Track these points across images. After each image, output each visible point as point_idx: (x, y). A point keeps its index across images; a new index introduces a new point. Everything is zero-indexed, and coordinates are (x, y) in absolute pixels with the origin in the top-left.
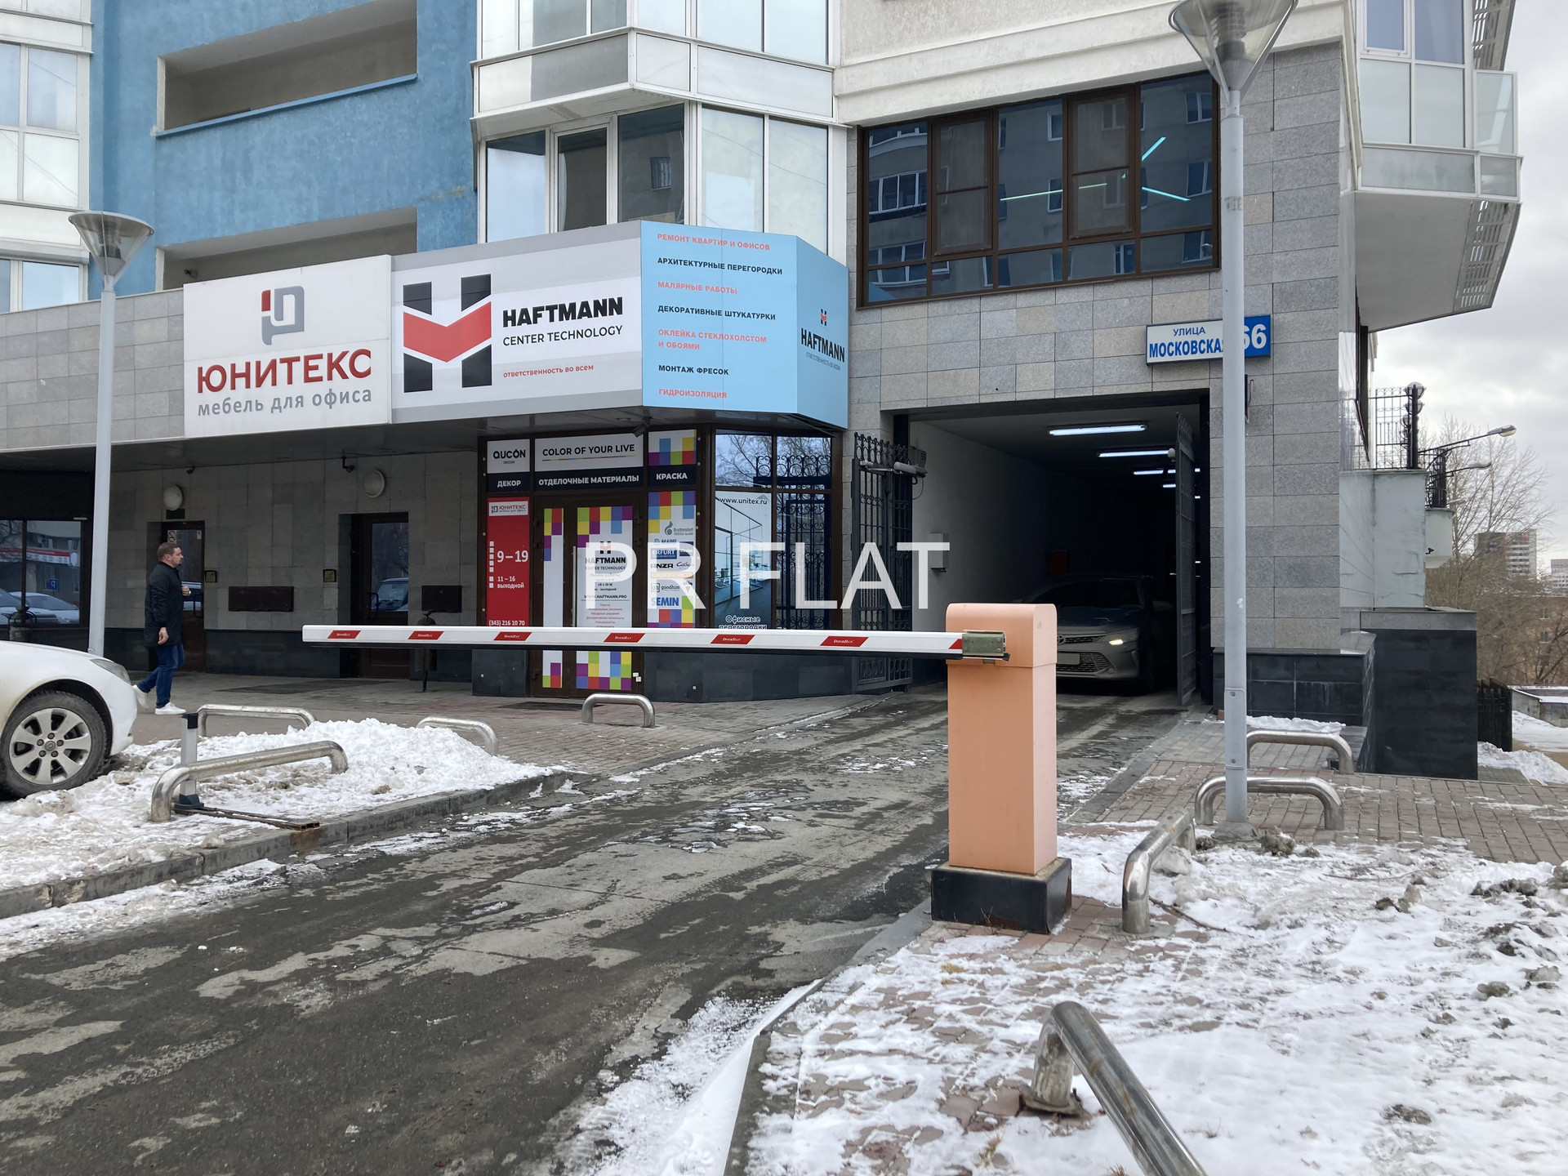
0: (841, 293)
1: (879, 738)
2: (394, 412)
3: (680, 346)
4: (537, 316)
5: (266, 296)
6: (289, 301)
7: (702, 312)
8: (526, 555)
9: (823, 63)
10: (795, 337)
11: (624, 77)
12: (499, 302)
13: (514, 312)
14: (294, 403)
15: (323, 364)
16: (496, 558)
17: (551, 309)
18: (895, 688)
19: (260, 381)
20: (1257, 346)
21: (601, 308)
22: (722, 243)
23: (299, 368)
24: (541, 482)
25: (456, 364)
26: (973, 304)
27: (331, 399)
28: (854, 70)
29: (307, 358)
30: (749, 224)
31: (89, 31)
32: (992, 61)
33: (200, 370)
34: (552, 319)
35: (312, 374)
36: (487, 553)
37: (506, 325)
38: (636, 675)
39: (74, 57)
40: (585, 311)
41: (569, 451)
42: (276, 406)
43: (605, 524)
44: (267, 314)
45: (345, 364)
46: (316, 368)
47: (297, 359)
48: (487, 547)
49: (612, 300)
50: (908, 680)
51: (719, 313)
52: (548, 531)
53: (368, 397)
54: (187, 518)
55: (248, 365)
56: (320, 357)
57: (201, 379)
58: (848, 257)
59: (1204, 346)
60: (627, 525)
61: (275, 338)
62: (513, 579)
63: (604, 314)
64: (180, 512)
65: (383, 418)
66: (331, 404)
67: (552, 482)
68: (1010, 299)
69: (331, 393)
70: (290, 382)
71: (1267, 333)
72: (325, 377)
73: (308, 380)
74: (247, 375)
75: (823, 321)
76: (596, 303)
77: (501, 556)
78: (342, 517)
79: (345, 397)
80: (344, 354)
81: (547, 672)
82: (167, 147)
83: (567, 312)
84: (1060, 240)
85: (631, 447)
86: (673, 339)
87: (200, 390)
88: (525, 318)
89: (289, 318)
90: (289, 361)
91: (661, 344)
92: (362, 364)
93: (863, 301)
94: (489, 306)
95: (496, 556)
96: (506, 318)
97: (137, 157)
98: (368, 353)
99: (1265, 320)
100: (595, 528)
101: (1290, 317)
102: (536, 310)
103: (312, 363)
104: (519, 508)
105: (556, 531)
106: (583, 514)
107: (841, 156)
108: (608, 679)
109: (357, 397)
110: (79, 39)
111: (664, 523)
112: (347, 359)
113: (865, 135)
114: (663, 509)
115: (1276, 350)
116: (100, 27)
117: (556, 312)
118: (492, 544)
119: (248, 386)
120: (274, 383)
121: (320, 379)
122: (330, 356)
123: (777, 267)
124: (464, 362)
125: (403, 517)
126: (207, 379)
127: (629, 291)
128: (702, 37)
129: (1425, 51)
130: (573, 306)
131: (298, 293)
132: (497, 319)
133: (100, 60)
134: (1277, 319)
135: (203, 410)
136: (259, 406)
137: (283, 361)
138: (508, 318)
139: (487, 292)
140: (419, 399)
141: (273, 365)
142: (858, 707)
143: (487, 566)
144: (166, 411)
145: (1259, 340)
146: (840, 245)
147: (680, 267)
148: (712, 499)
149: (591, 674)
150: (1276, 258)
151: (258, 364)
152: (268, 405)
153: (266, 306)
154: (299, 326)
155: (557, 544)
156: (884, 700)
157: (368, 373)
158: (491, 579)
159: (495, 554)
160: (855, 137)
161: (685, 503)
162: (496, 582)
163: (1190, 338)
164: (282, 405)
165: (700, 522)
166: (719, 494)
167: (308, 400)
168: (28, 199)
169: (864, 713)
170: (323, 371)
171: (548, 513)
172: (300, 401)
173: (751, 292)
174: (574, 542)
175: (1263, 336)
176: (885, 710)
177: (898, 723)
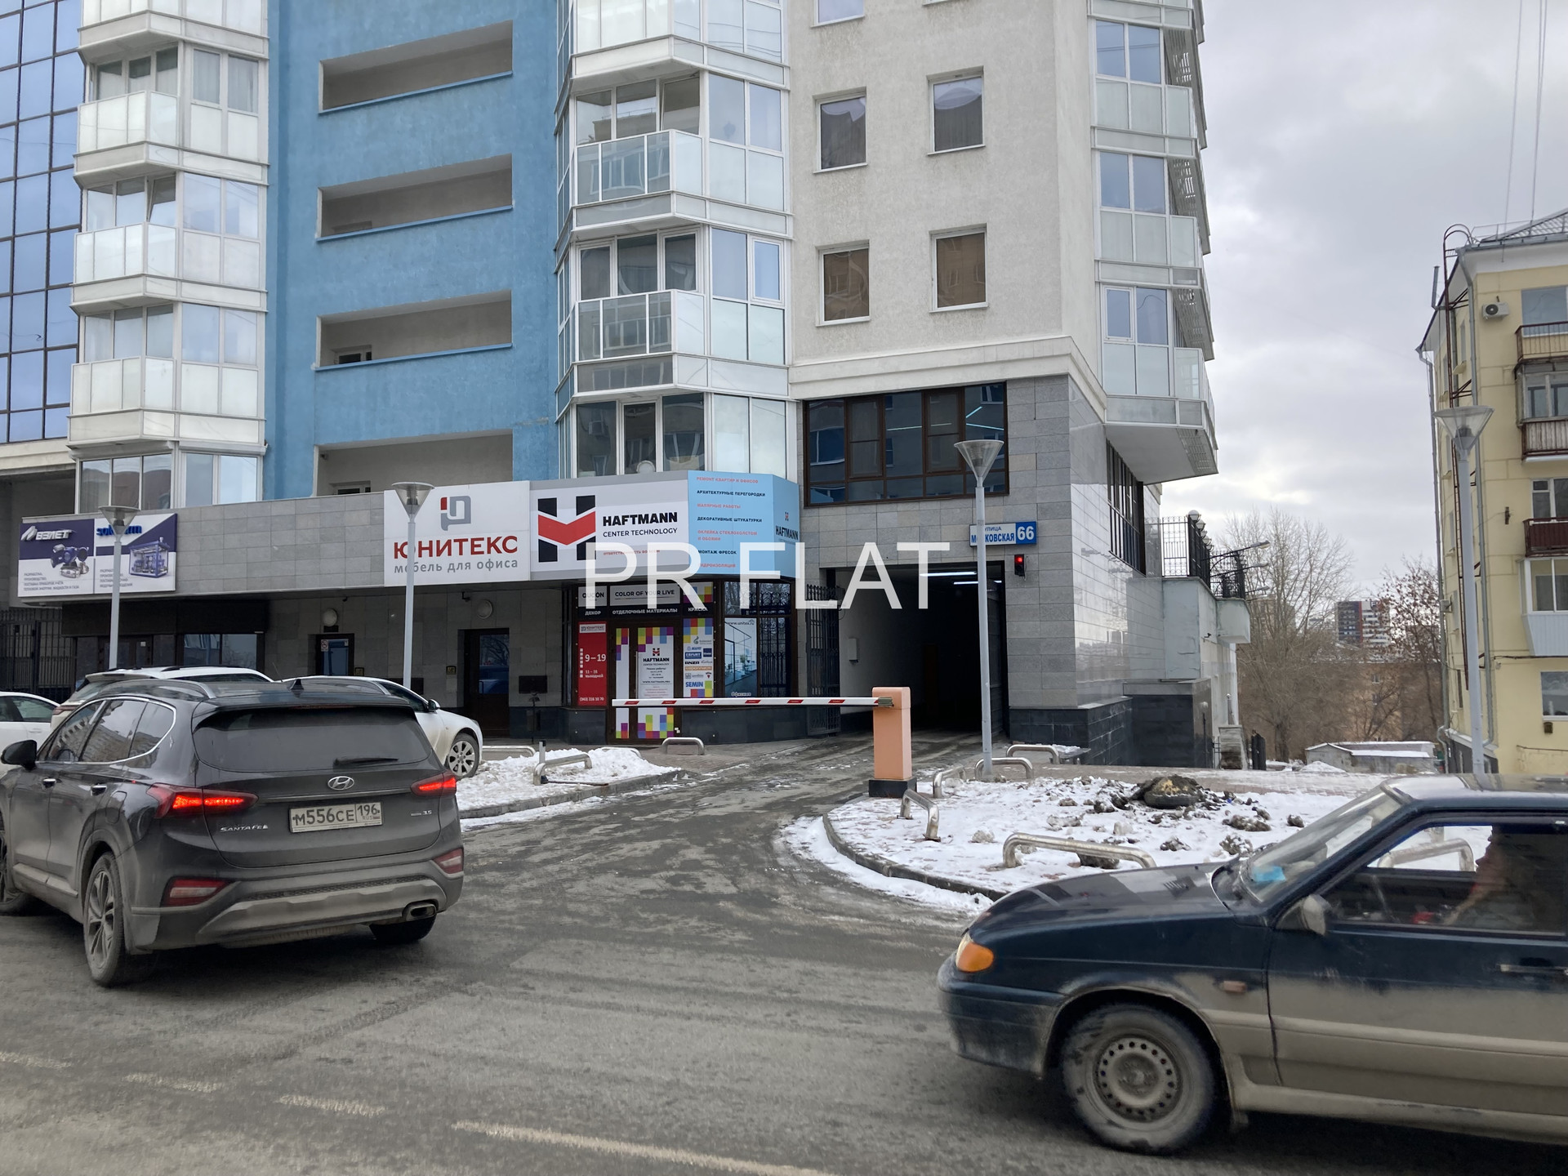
0: (795, 499)
1: (827, 758)
2: (532, 574)
3: (709, 539)
4: (624, 521)
5: (444, 501)
6: (460, 505)
7: (722, 519)
8: (604, 657)
9: (782, 364)
10: (773, 530)
11: (668, 378)
12: (600, 511)
13: (610, 518)
14: (464, 567)
15: (484, 544)
16: (584, 659)
17: (633, 517)
18: (831, 734)
19: (439, 553)
20: (1029, 538)
21: (664, 518)
22: (732, 480)
23: (467, 546)
24: (614, 612)
25: (573, 546)
26: (872, 508)
27: (490, 565)
28: (799, 369)
29: (473, 540)
30: (743, 469)
31: (264, 296)
32: (882, 370)
33: (396, 544)
34: (634, 523)
35: (476, 549)
36: (579, 656)
37: (605, 525)
38: (676, 729)
39: (255, 314)
40: (654, 519)
41: (632, 593)
42: (451, 568)
43: (656, 638)
44: (444, 511)
45: (499, 544)
46: (479, 546)
47: (466, 540)
48: (579, 652)
49: (671, 514)
50: (838, 729)
51: (731, 519)
52: (619, 641)
53: (515, 564)
54: (340, 632)
55: (431, 542)
56: (482, 539)
57: (396, 550)
58: (798, 477)
59: (1001, 537)
60: (670, 639)
61: (450, 527)
62: (596, 672)
63: (666, 521)
64: (335, 628)
65: (524, 577)
66: (489, 568)
67: (621, 612)
68: (894, 506)
69: (490, 562)
70: (461, 553)
71: (1035, 531)
72: (486, 551)
73: (473, 553)
74: (430, 549)
75: (787, 519)
76: (661, 515)
77: (588, 657)
78: (460, 631)
79: (499, 565)
80: (498, 538)
81: (618, 729)
82: (323, 378)
83: (643, 519)
84: (922, 473)
85: (672, 592)
86: (705, 535)
87: (396, 557)
88: (617, 521)
89: (460, 514)
90: (461, 541)
91: (699, 538)
92: (510, 545)
93: (808, 504)
94: (594, 513)
95: (584, 658)
96: (605, 521)
97: (301, 384)
98: (515, 538)
99: (1034, 524)
100: (649, 640)
101: (1046, 522)
102: (623, 517)
103: (476, 543)
104: (600, 628)
105: (624, 642)
106: (642, 634)
107: (793, 417)
108: (658, 732)
109: (508, 564)
110: (257, 302)
111: (693, 637)
112: (501, 541)
113: (806, 406)
114: (692, 629)
115: (1040, 540)
116: (274, 294)
117: (637, 519)
118: (581, 650)
119: (431, 555)
120: (450, 554)
121: (482, 553)
122: (489, 539)
123: (762, 493)
124: (578, 545)
125: (506, 631)
126: (401, 550)
127: (681, 508)
128: (714, 353)
129: (1144, 338)
130: (647, 516)
131: (467, 500)
132: (599, 521)
133: (274, 316)
134: (1040, 523)
135: (398, 569)
136: (439, 568)
137: (455, 541)
138: (606, 521)
139: (592, 505)
140: (549, 566)
141: (449, 543)
142: (810, 745)
143: (579, 664)
144: (368, 569)
145: (1030, 535)
146: (794, 473)
147: (709, 495)
148: (723, 623)
149: (648, 729)
150: (1038, 489)
151: (438, 542)
152: (445, 567)
153: (444, 506)
154: (467, 519)
155: (625, 650)
156: (824, 741)
157: (515, 550)
158: (581, 672)
159: (584, 656)
160: (801, 407)
161: (707, 625)
162: (584, 674)
163: (993, 533)
164: (456, 567)
165: (715, 636)
166: (727, 620)
167: (474, 565)
168: (225, 412)
169: (814, 748)
170: (484, 547)
171: (619, 631)
172: (468, 565)
173: (748, 507)
174: (635, 649)
175: (1032, 533)
176: (827, 746)
177: (836, 752)
